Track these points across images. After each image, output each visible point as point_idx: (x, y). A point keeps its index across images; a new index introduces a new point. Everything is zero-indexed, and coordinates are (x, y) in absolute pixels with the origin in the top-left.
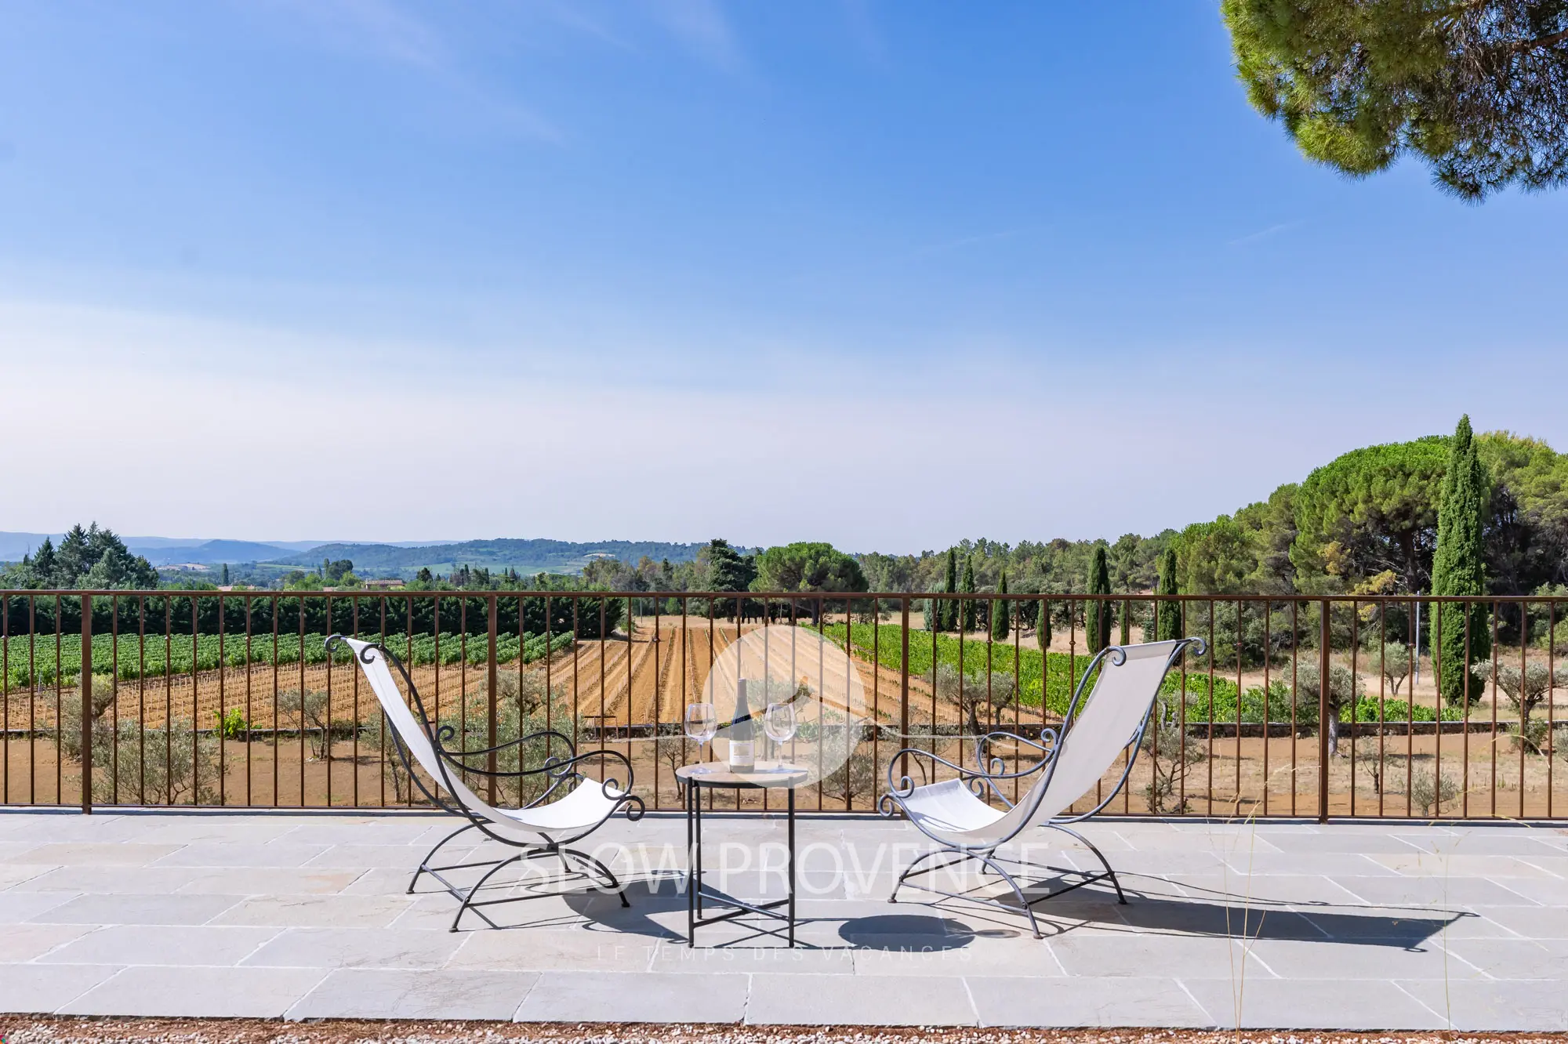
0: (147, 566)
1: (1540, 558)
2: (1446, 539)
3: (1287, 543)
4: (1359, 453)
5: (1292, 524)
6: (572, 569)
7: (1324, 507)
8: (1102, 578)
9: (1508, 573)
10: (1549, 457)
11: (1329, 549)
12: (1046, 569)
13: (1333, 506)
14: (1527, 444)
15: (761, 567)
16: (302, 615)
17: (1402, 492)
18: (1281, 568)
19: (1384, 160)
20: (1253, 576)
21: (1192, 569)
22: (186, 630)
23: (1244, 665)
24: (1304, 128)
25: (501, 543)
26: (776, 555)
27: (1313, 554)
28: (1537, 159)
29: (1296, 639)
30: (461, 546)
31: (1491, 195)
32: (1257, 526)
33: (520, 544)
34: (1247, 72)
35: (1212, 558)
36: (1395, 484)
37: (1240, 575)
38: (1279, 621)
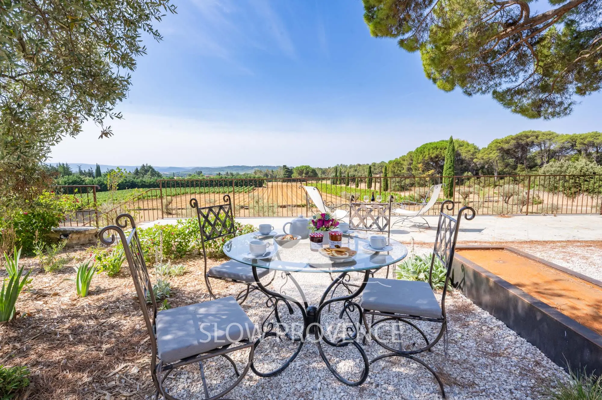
0: (159, 173)
1: (465, 167)
2: (447, 163)
3: (411, 164)
4: (427, 144)
5: (412, 160)
6: (251, 172)
7: (419, 156)
8: (370, 172)
9: (458, 170)
10: (468, 144)
11: (420, 165)
12: (356, 170)
13: (421, 156)
14: (463, 142)
15: (294, 171)
16: (195, 183)
17: (436, 153)
18: (409, 169)
19: (453, 89)
20: (403, 171)
21: (390, 170)
22: (169, 187)
23: (401, 191)
24: (438, 83)
25: (234, 166)
26: (298, 168)
27: (416, 166)
28: (484, 89)
29: (412, 185)
30: (225, 167)
31: (474, 95)
32: (404, 160)
33: (238, 167)
34: (426, 71)
35: (394, 167)
36: (435, 151)
37: (400, 171)
38: (408, 181)
